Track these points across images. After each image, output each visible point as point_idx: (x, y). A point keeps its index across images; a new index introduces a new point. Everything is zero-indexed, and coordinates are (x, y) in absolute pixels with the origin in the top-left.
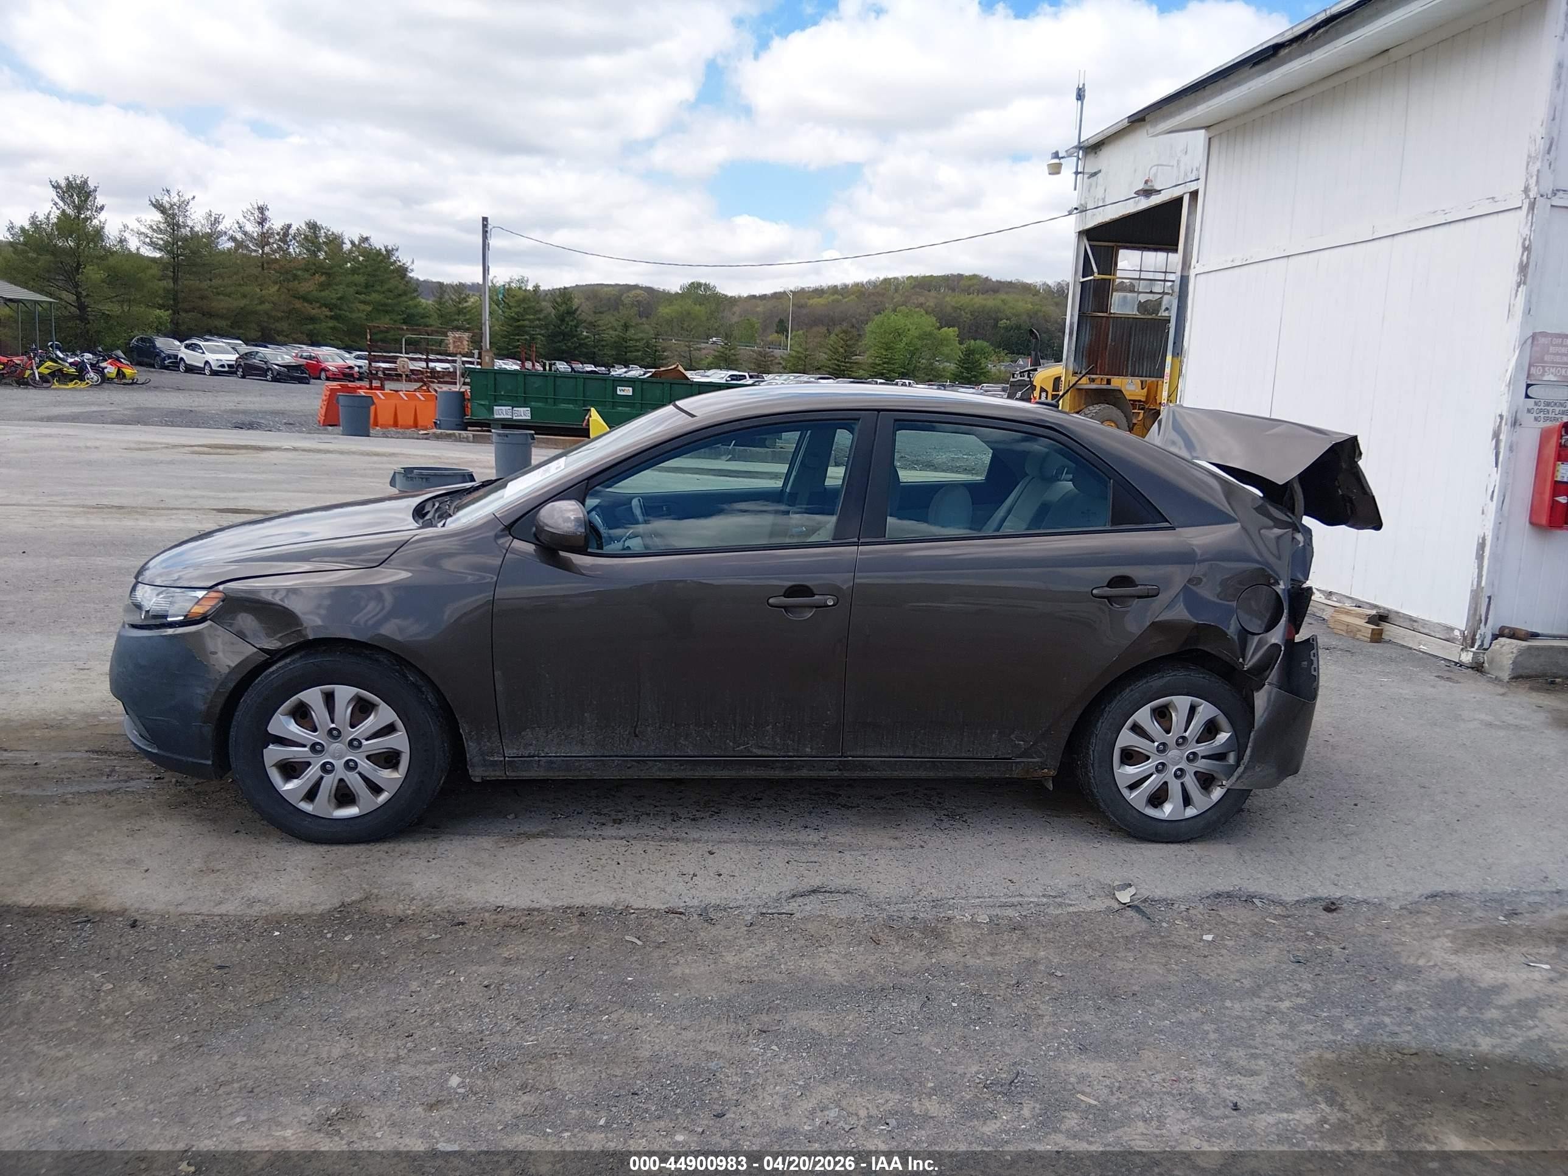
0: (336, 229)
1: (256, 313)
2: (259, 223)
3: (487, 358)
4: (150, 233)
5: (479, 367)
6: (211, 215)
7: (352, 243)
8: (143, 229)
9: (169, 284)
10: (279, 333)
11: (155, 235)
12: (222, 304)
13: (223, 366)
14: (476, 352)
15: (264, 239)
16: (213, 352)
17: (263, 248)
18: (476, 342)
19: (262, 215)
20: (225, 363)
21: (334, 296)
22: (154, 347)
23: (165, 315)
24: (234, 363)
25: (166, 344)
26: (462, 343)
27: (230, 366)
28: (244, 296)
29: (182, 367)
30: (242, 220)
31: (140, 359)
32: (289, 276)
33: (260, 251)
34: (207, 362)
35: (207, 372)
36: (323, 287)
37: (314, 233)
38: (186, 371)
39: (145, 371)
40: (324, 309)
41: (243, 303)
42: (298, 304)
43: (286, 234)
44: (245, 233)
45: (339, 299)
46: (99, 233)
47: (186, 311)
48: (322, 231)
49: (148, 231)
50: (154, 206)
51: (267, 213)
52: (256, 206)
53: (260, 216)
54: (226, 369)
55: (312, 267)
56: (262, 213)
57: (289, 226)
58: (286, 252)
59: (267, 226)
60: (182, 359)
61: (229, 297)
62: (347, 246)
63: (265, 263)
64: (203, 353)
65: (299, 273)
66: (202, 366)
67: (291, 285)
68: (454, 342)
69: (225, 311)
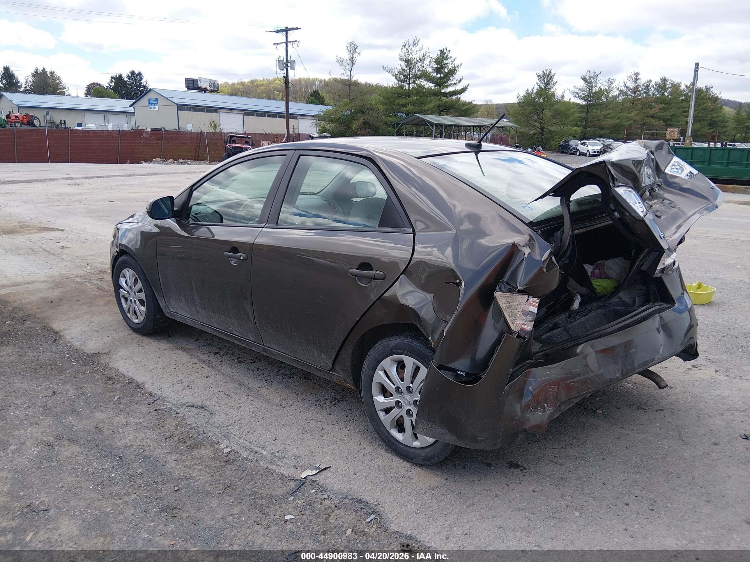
0: (676, 80)
1: (624, 126)
2: (634, 81)
3: (688, 141)
4: (579, 92)
5: (683, 146)
6: (609, 80)
7: (686, 86)
8: (576, 91)
9: (583, 115)
10: (636, 135)
11: (581, 92)
12: (608, 123)
13: (595, 152)
14: (682, 138)
15: (635, 90)
16: (592, 145)
17: (635, 93)
18: (683, 133)
19: (636, 77)
20: (596, 150)
21: (669, 114)
22: (568, 144)
23: (578, 129)
24: (599, 150)
25: (575, 143)
26: (674, 133)
27: (598, 152)
28: (619, 118)
29: (578, 154)
30: (626, 80)
31: (562, 150)
32: (647, 106)
33: (633, 95)
34: (588, 151)
35: (588, 155)
36: (663, 110)
37: (664, 83)
38: (580, 155)
39: (561, 156)
40: (661, 121)
41: (617, 121)
42: (648, 120)
43: (648, 86)
44: (627, 87)
45: (672, 115)
46: (553, 94)
47: (589, 127)
48: (668, 82)
49: (578, 91)
50: (582, 79)
51: (639, 76)
52: (634, 73)
53: (636, 78)
54: (596, 153)
55: (661, 100)
56: (637, 77)
57: (650, 81)
58: (647, 93)
59: (638, 82)
60: (578, 149)
61: (612, 119)
62: (683, 87)
63: (634, 101)
64: (587, 146)
65: (653, 104)
66: (586, 152)
67: (646, 111)
68: (670, 133)
69: (608, 126)
